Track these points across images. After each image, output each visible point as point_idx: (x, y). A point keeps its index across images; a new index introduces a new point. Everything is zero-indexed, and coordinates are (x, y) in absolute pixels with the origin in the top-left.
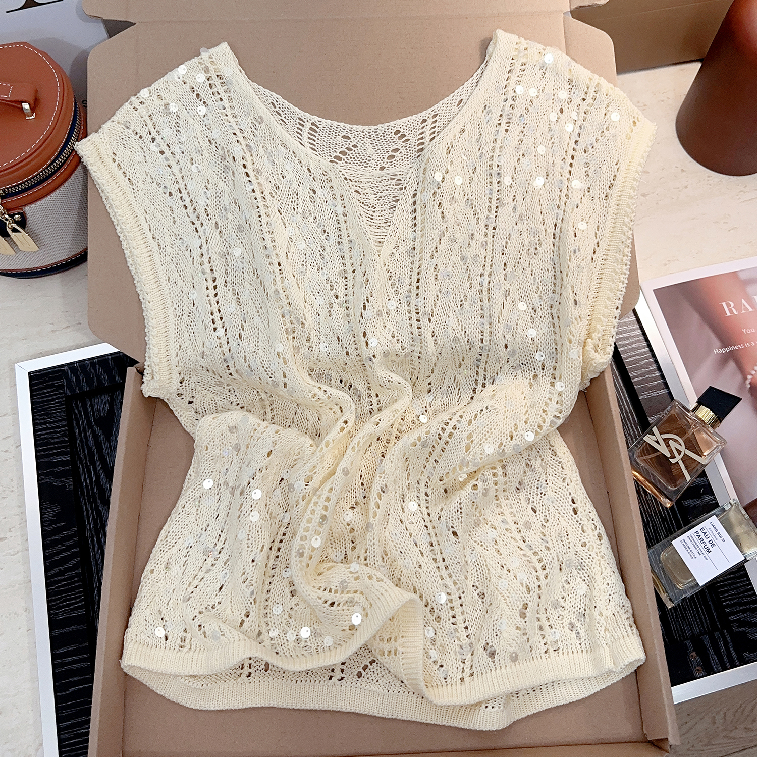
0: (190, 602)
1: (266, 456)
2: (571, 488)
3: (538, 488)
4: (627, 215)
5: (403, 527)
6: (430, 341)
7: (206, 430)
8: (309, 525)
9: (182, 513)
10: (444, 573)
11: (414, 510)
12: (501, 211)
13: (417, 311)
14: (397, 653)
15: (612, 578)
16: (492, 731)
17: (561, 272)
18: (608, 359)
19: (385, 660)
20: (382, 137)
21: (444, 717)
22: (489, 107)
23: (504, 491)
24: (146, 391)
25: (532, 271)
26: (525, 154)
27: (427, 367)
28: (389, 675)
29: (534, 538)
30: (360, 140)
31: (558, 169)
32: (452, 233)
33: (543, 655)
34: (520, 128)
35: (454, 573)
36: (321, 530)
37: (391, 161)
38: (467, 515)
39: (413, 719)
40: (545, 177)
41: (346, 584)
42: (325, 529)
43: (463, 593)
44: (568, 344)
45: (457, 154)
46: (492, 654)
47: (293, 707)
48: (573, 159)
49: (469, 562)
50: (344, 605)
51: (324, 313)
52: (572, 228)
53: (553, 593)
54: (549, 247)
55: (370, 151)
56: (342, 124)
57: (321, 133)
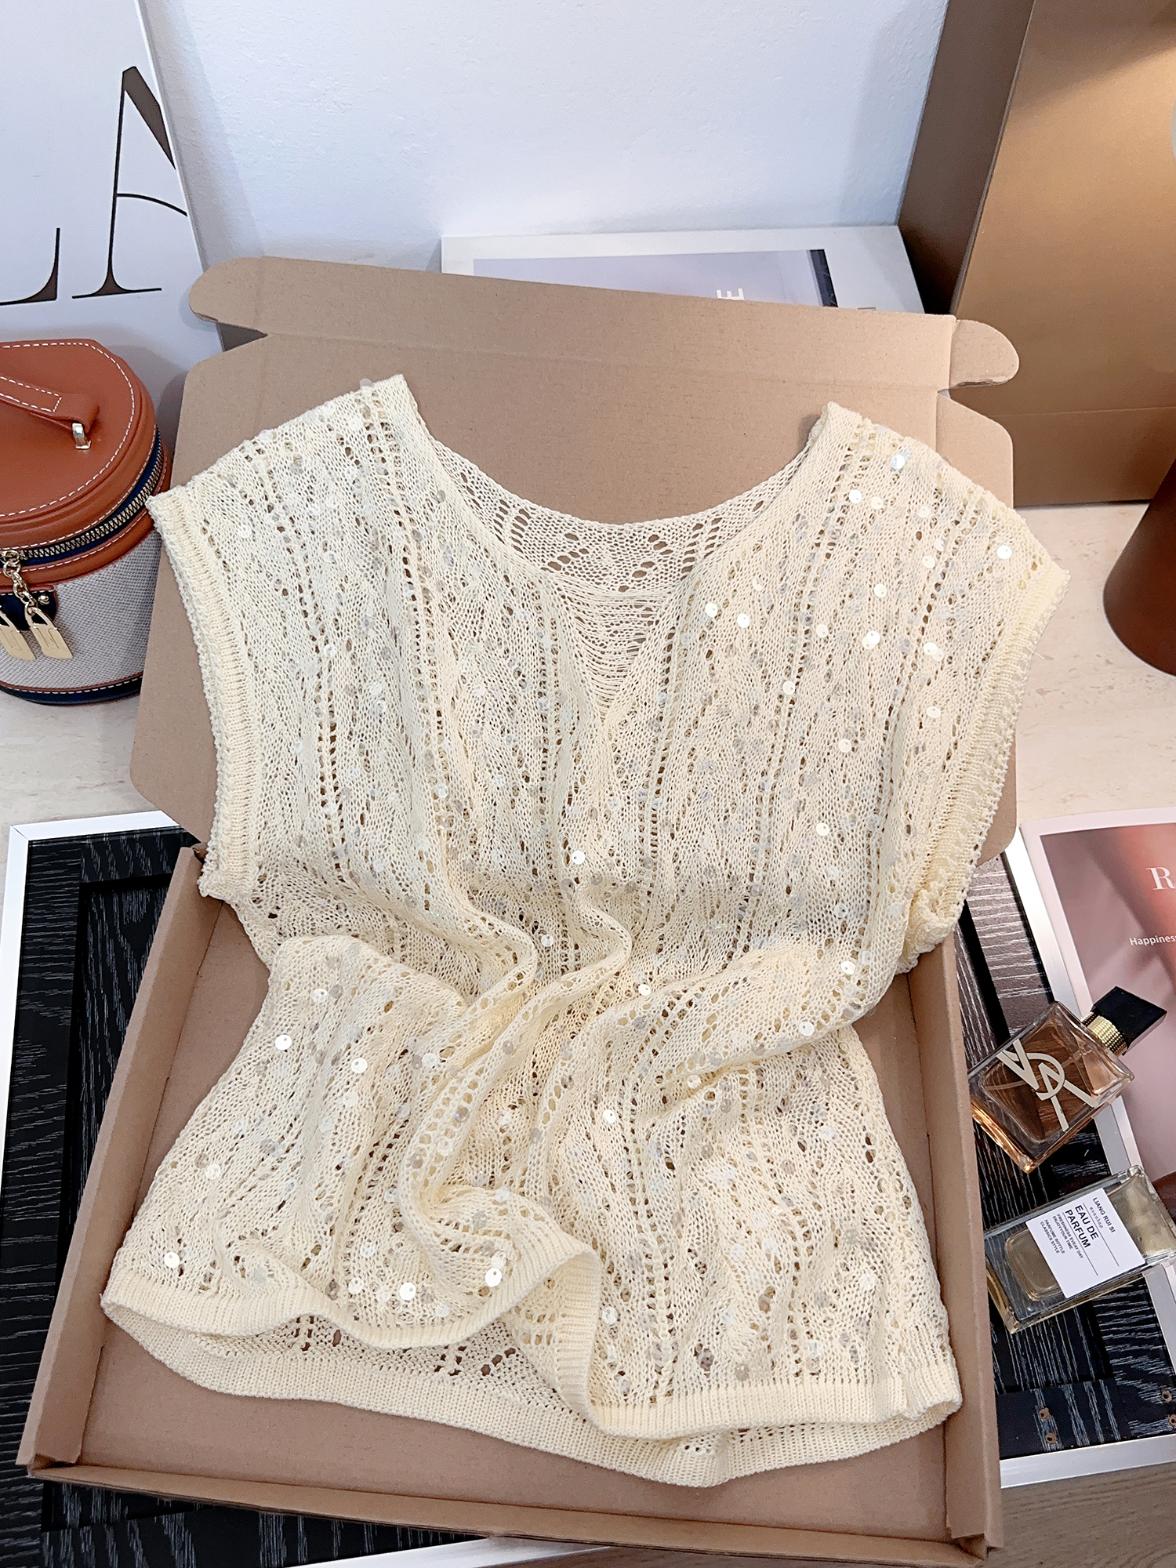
0: (227, 1219)
1: (383, 1009)
2: (867, 1121)
3: (812, 1113)
4: (1007, 703)
5: (590, 1143)
6: (669, 868)
7: (289, 958)
8: (437, 1120)
9: (236, 1082)
10: (645, 1223)
11: (611, 1122)
12: (807, 676)
13: (654, 819)
14: (551, 1342)
15: (920, 1269)
16: (693, 1488)
17: (891, 781)
18: (951, 923)
19: (530, 1351)
20: (628, 543)
21: (615, 1456)
22: (804, 517)
23: (756, 1110)
24: (205, 887)
25: (845, 776)
26: (854, 595)
27: (660, 908)
28: (535, 1377)
29: (796, 1187)
30: (593, 544)
31: (903, 623)
32: (723, 701)
33: (792, 1378)
34: (850, 555)
35: (659, 1222)
36: (455, 1130)
37: (638, 579)
38: (693, 1136)
39: (564, 1454)
40: (882, 633)
41: (484, 1219)
42: (461, 1131)
43: (672, 1258)
44: (889, 892)
45: (744, 580)
46: (706, 1364)
47: (369, 1408)
48: (929, 612)
49: (687, 1212)
50: (476, 1252)
51: (503, 802)
52: (916, 714)
53: (819, 1280)
54: (877, 742)
55: (608, 560)
56: (568, 517)
57: (533, 527)
